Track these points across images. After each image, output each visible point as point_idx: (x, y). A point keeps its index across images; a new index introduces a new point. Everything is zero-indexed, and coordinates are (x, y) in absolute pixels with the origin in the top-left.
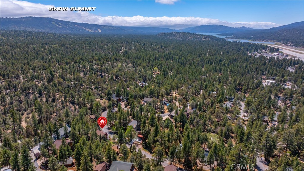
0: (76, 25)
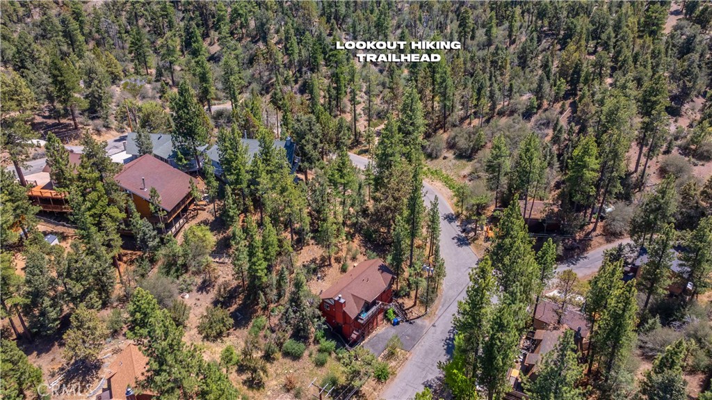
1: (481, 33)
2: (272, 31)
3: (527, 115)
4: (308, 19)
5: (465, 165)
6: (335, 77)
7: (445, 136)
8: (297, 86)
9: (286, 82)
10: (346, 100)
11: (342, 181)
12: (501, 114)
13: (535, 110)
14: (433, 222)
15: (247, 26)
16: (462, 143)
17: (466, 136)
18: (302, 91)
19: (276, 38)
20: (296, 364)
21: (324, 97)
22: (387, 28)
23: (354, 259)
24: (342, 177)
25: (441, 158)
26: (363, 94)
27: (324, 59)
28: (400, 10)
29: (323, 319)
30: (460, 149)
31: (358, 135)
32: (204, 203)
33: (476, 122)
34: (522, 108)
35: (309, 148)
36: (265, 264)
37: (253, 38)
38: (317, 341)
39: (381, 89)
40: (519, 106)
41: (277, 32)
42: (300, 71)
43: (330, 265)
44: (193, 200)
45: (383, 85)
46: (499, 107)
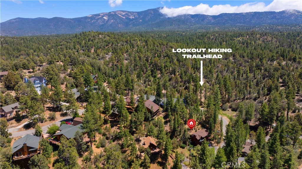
1: (244, 75)
2: (177, 72)
3: (255, 99)
4: (188, 69)
5: (234, 113)
6: (196, 86)
7: (229, 104)
8: (184, 88)
9: (180, 86)
10: (198, 92)
11: (197, 109)
12: (247, 99)
13: (257, 98)
14: (221, 123)
15: (169, 70)
16: (234, 106)
17: (235, 104)
18: (185, 89)
19: (178, 74)
20: (183, 149)
21: (192, 91)
22: (213, 72)
23: (199, 129)
24: (197, 108)
25: (227, 111)
26: (204, 91)
27: (192, 80)
28: (218, 66)
29: (191, 140)
30: (233, 108)
31: (201, 102)
32: (161, 112)
33: (239, 101)
34: (253, 97)
35: (189, 101)
36: (177, 125)
37: (171, 73)
38: (188, 145)
39: (210, 90)
40: (252, 97)
41: (178, 72)
42: (185, 83)
43: (193, 130)
44: (159, 112)
45: (211, 89)
46: (246, 97)
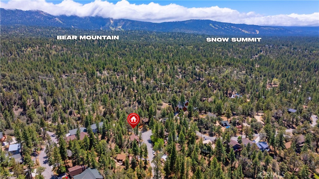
0: (232, 27)
